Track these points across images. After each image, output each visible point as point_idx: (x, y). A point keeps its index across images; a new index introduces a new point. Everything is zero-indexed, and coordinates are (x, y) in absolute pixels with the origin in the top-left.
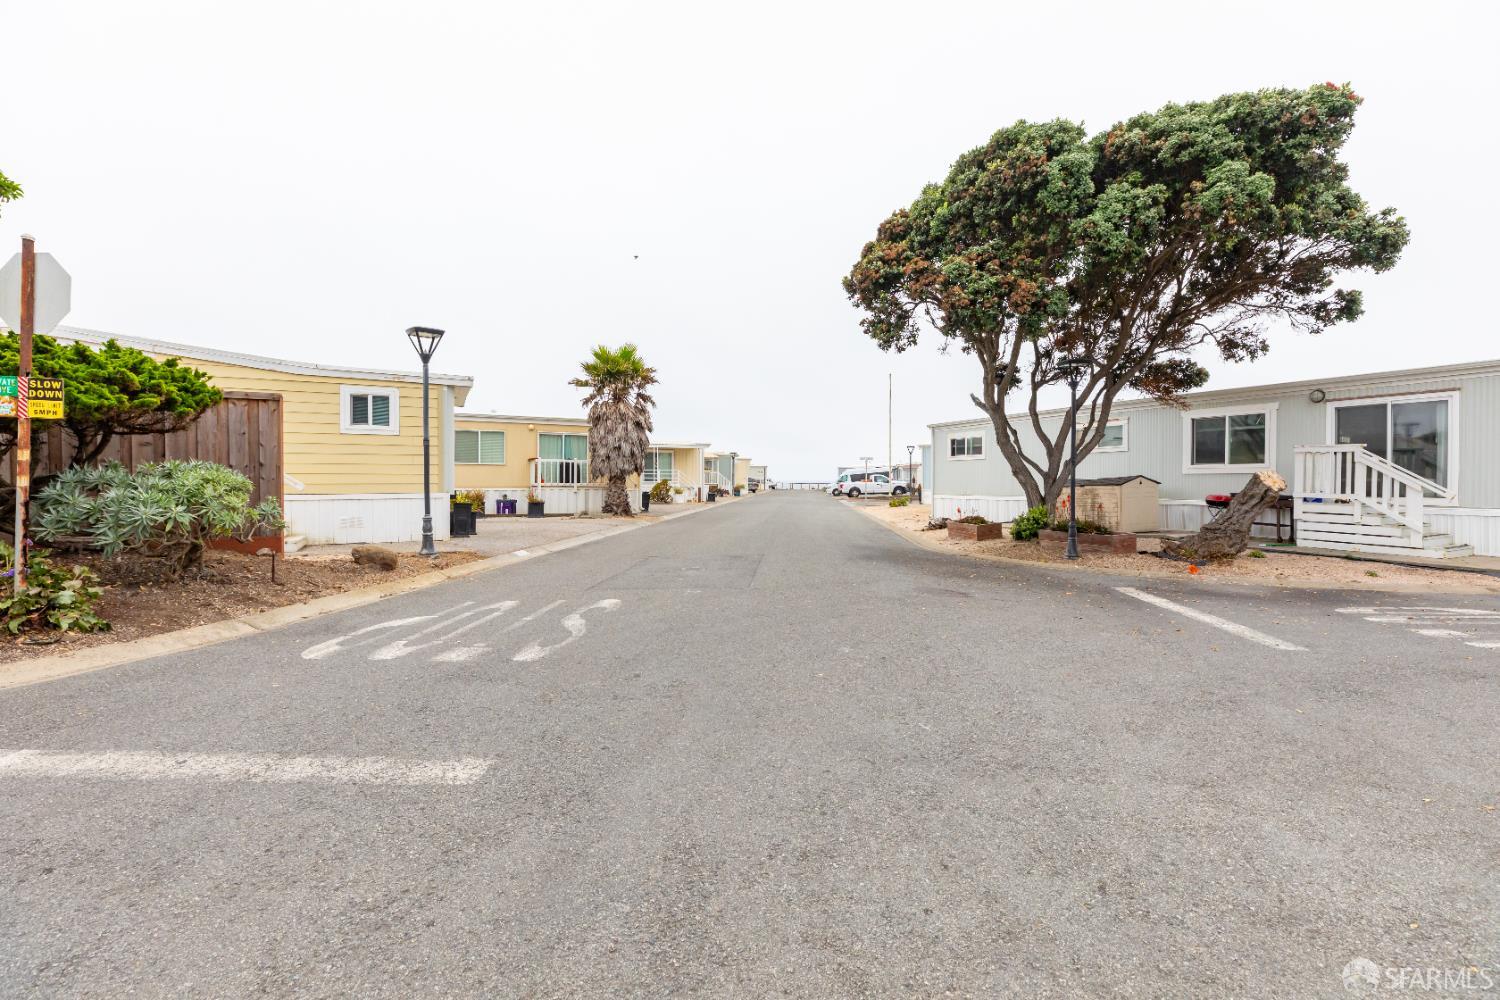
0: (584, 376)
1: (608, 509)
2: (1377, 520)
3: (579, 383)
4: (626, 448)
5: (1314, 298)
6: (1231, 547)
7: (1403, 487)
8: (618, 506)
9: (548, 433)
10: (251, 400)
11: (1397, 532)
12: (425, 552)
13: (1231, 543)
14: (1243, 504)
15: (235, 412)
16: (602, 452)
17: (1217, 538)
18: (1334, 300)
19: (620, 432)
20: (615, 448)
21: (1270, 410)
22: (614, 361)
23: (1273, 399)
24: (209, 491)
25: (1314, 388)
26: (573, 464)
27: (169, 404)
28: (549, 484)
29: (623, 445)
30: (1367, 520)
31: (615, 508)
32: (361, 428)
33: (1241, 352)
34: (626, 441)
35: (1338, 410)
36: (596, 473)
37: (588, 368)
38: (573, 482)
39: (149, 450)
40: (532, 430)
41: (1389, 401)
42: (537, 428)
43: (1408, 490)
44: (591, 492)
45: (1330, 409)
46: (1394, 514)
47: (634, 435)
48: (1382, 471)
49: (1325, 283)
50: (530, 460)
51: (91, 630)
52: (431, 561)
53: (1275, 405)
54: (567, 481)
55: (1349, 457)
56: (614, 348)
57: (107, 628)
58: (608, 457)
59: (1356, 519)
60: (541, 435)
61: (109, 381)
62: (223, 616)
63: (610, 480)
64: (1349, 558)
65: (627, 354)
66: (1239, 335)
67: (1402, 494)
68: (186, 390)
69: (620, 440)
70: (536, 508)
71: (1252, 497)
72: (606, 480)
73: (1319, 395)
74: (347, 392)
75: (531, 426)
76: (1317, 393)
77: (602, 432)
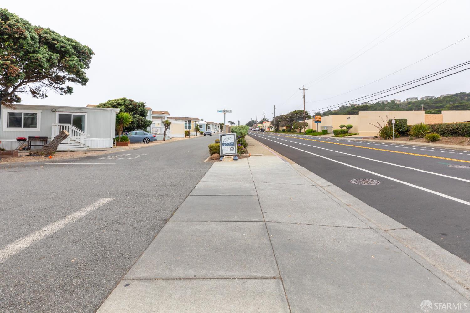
2: (73, 142)
5: (61, 86)
6: (53, 151)
7: (80, 134)
11: (78, 144)
13: (53, 149)
14: (58, 139)
17: (49, 149)
18: (66, 88)
21: (39, 113)
23: (40, 109)
25: (53, 108)
30: (71, 142)
33: (37, 95)
35: (59, 114)
41: (72, 114)
43: (81, 135)
45: (57, 114)
46: (78, 140)
48: (75, 130)
49: (64, 82)
53: (41, 111)
55: (67, 127)
59: (69, 142)
64: (72, 151)
66: (38, 90)
67: (80, 136)
71: (62, 137)
73: (54, 110)
76: (53, 109)
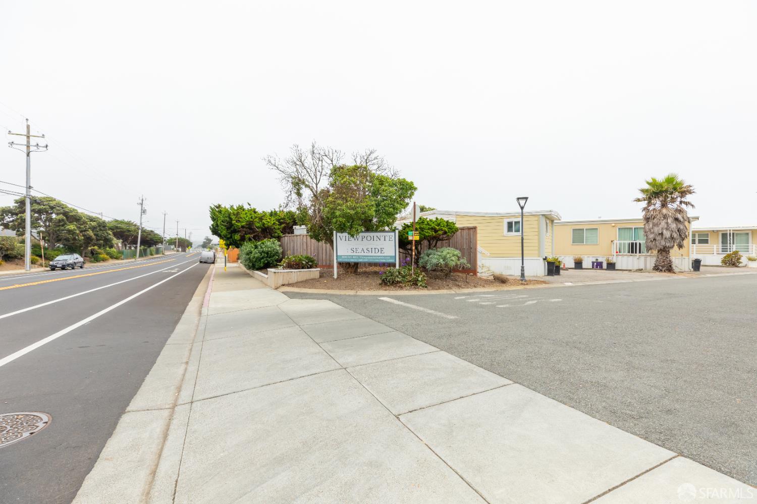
0: (641, 196)
1: (656, 268)
3: (639, 200)
4: (667, 234)
8: (663, 267)
9: (624, 228)
10: (469, 229)
12: (521, 279)
15: (465, 232)
16: (651, 236)
19: (663, 224)
20: (659, 234)
22: (661, 186)
24: (448, 256)
26: (636, 244)
27: (445, 233)
28: (621, 254)
29: (665, 232)
31: (660, 268)
32: (511, 234)
34: (667, 229)
36: (649, 249)
37: (643, 191)
38: (636, 253)
39: (447, 244)
40: (614, 226)
42: (617, 225)
44: (648, 258)
47: (673, 226)
50: (612, 241)
51: (423, 287)
52: (523, 282)
54: (633, 253)
56: (661, 178)
57: (426, 287)
58: (655, 239)
60: (619, 229)
61: (432, 229)
62: (450, 288)
63: (658, 252)
65: (670, 180)
68: (450, 228)
69: (662, 229)
70: (611, 266)
72: (655, 252)
74: (506, 221)
75: (613, 225)
77: (651, 226)
